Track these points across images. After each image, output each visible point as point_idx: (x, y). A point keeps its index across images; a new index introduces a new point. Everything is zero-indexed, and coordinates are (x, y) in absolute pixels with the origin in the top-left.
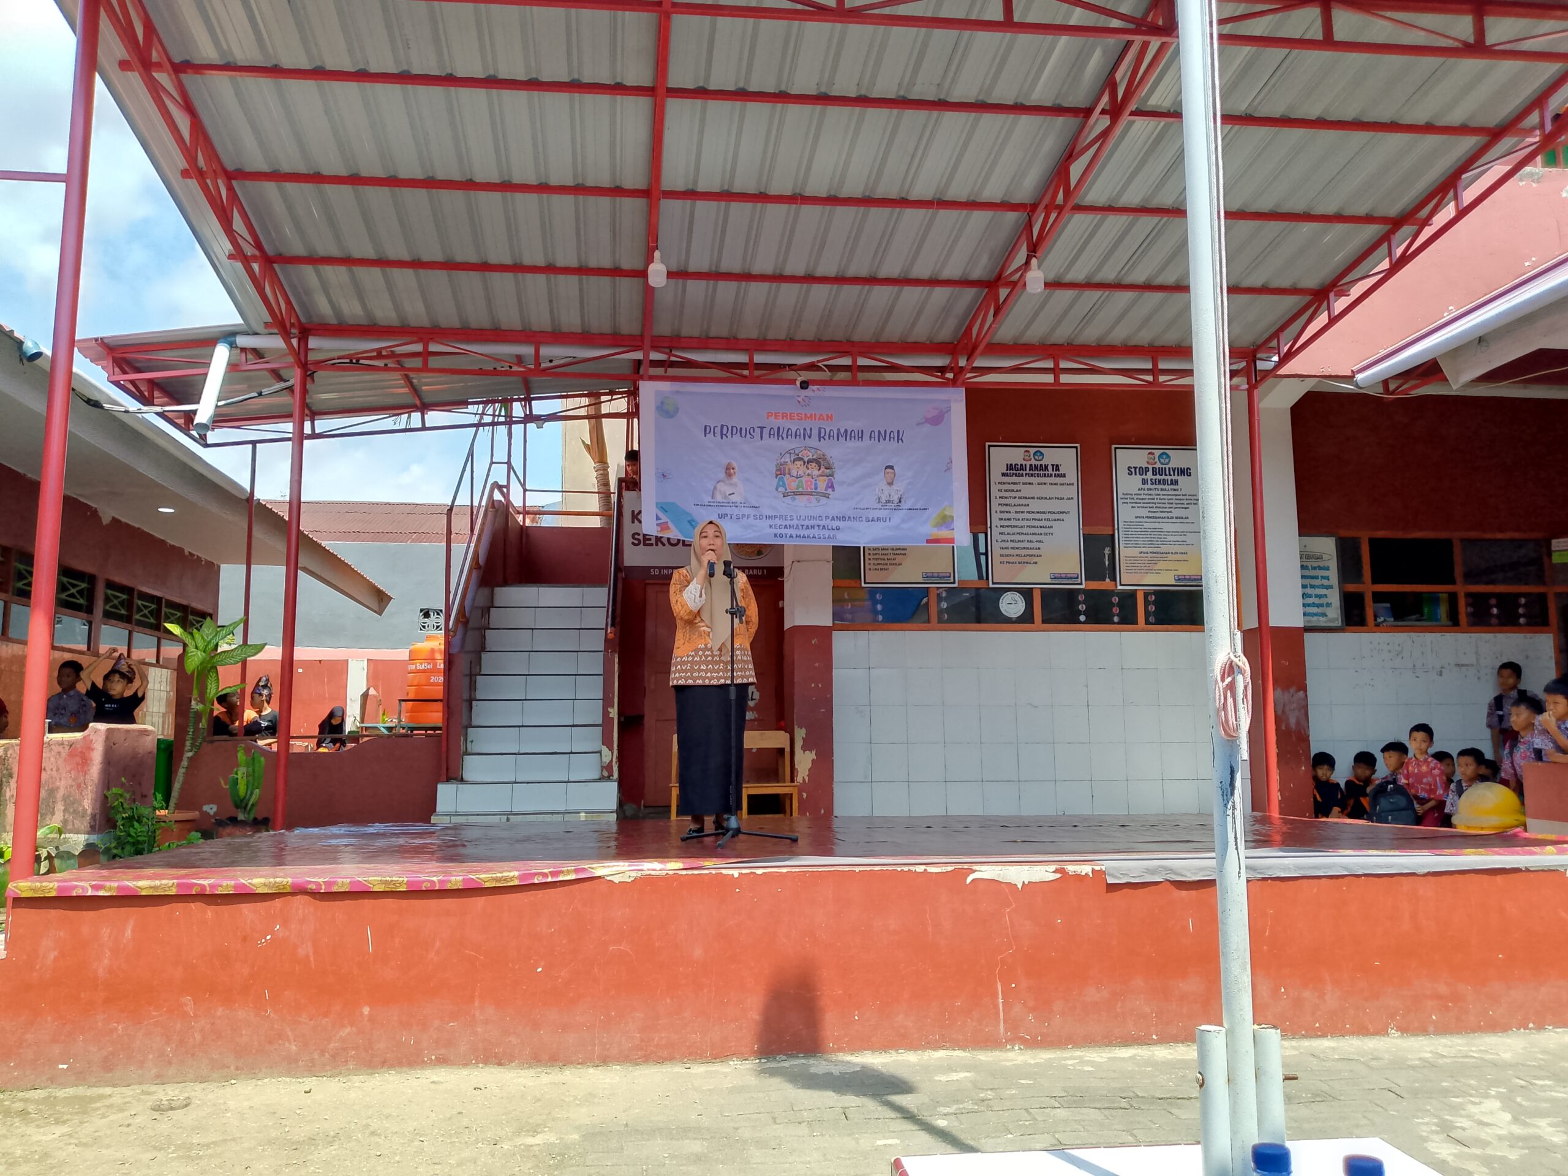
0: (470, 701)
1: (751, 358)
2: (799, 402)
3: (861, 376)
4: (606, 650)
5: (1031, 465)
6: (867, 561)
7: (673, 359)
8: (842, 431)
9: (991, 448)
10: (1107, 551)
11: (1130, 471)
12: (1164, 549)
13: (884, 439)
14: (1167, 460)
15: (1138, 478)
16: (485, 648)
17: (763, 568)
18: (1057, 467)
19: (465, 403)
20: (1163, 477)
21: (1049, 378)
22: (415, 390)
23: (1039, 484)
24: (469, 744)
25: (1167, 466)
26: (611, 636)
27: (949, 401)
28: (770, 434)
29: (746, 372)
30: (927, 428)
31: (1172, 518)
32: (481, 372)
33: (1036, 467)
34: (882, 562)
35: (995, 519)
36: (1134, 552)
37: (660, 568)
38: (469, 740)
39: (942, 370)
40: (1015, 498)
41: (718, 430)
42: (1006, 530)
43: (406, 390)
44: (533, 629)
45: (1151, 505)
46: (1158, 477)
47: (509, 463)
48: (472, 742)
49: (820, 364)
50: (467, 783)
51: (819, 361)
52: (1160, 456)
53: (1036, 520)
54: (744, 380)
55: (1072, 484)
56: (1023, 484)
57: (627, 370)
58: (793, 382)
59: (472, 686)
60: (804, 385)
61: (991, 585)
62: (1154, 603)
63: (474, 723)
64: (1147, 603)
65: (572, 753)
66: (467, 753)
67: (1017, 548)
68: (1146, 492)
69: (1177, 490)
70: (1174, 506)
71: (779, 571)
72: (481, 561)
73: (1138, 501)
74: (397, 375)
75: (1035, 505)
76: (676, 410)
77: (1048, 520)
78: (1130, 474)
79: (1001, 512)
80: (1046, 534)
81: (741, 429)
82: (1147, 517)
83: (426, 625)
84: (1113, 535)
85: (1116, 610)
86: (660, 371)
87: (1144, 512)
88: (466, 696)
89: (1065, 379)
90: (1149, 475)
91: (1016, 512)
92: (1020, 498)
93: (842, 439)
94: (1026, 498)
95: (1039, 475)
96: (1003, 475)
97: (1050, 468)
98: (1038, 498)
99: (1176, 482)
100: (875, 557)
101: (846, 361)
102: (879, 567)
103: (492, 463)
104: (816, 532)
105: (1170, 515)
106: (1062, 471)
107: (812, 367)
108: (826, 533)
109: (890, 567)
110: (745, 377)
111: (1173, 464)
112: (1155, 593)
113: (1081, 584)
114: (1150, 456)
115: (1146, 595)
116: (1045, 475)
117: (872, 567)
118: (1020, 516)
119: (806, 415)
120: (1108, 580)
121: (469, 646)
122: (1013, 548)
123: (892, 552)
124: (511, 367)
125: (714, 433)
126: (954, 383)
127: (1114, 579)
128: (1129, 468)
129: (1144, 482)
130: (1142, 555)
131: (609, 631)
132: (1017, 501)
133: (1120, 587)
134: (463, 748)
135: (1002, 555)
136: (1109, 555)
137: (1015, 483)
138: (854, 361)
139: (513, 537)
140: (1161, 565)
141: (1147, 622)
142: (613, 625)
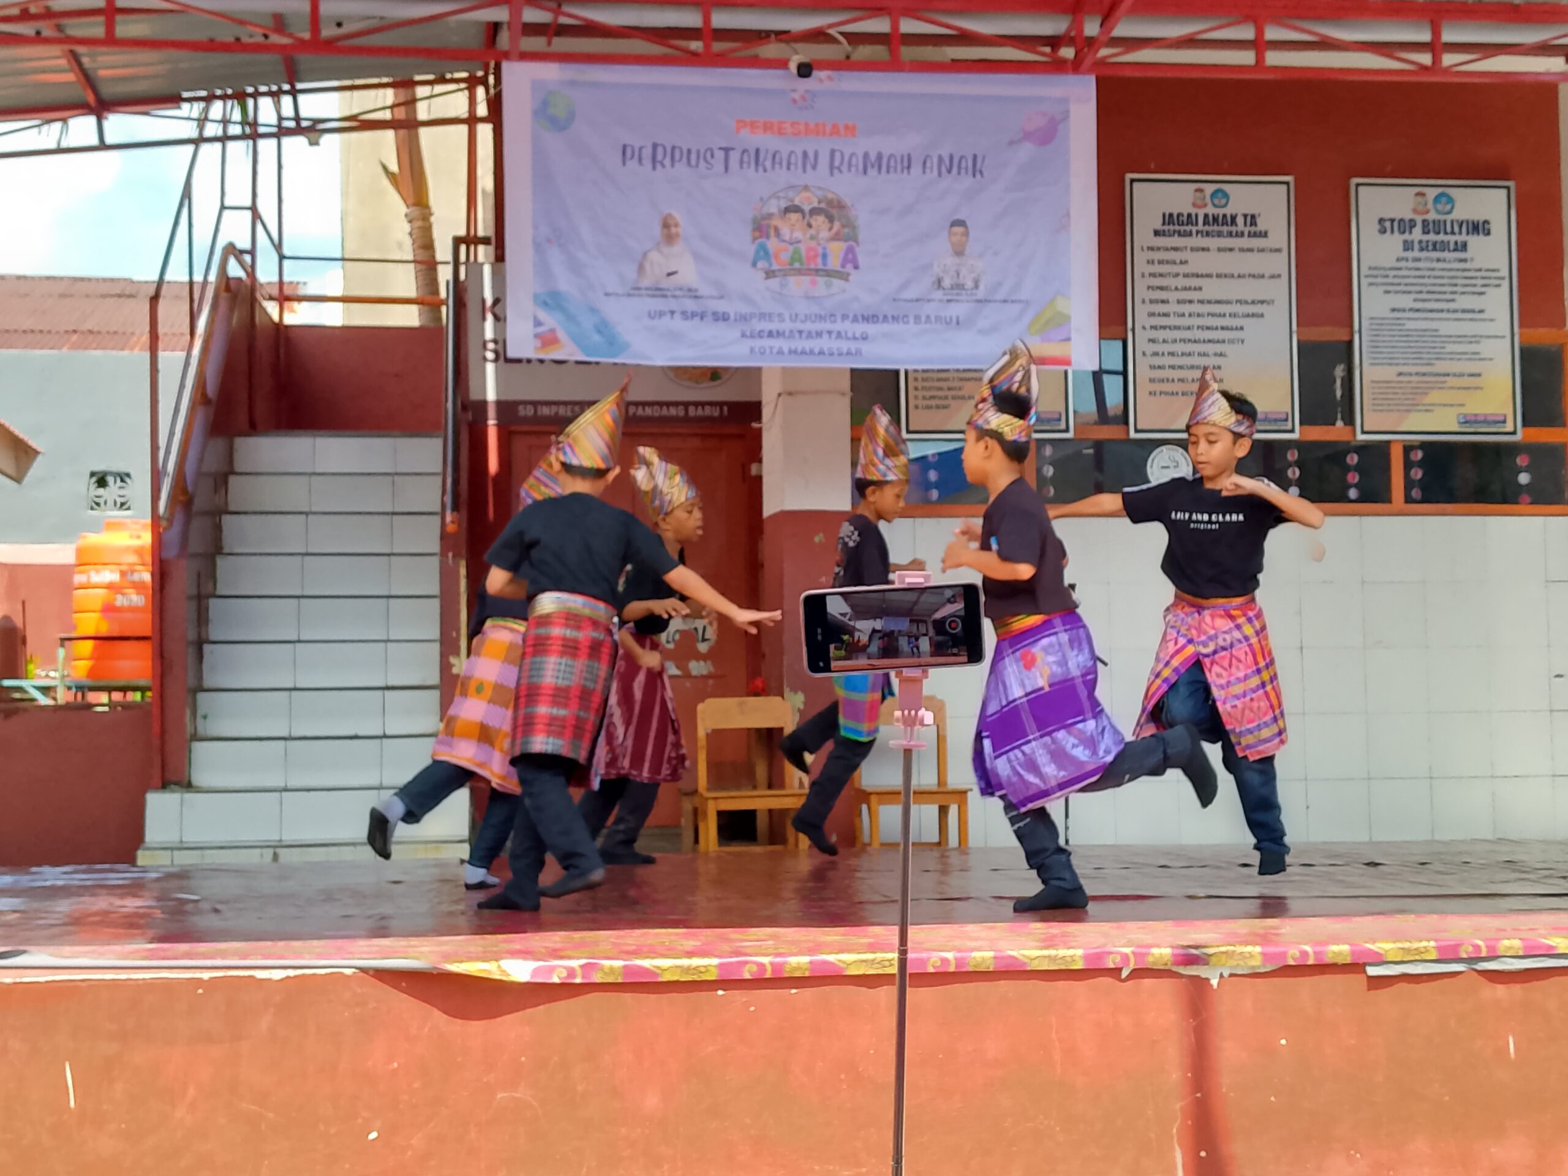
0: (199, 644)
1: (707, 19)
2: (794, 101)
3: (907, 53)
4: (443, 554)
5: (1206, 216)
6: (911, 393)
7: (563, 20)
8: (873, 157)
9: (1135, 185)
10: (1339, 371)
11: (1385, 225)
12: (1441, 367)
13: (949, 171)
14: (1448, 207)
15: (1397, 239)
16: (221, 548)
17: (720, 404)
18: (1252, 220)
19: (174, 100)
20: (1441, 237)
21: (1247, 58)
22: (88, 79)
23: (1219, 250)
24: (199, 720)
25: (1449, 218)
26: (451, 528)
27: (1065, 101)
28: (741, 162)
29: (696, 45)
30: (1027, 150)
31: (1455, 311)
32: (212, 46)
33: (1215, 219)
34: (940, 393)
35: (1140, 314)
36: (1388, 373)
37: (535, 404)
38: (200, 712)
39: (1054, 42)
40: (1177, 275)
41: (647, 153)
42: (1161, 335)
43: (71, 77)
44: (307, 514)
45: (1418, 288)
46: (1432, 237)
47: (254, 209)
48: (205, 717)
49: (832, 31)
50: (199, 790)
51: (831, 26)
52: (1437, 199)
53: (1213, 315)
54: (693, 59)
55: (1278, 250)
56: (1192, 249)
57: (475, 41)
58: (783, 64)
59: (202, 618)
60: (805, 70)
61: (1133, 435)
62: (1421, 464)
63: (208, 682)
64: (1408, 465)
65: (385, 736)
66: (196, 737)
67: (1181, 367)
68: (1411, 264)
69: (1465, 260)
70: (1459, 289)
71: (752, 410)
72: (211, 390)
73: (1397, 281)
74: (55, 50)
75: (1212, 289)
76: (571, 116)
77: (1233, 315)
78: (1383, 231)
79: (1151, 302)
80: (1232, 341)
81: (689, 151)
82: (1411, 310)
83: (101, 501)
84: (1350, 343)
85: (1354, 478)
86: (536, 43)
87: (1406, 301)
88: (192, 635)
89: (1273, 58)
90: (1417, 234)
91: (1179, 302)
92: (1186, 276)
93: (872, 172)
94: (1198, 276)
95: (1220, 234)
96: (1157, 233)
97: (1240, 220)
98: (1219, 276)
99: (1464, 247)
100: (926, 384)
101: (879, 25)
102: (933, 403)
103: (223, 207)
104: (825, 343)
105: (1452, 306)
106: (1261, 226)
107: (818, 36)
108: (844, 345)
109: (953, 403)
110: (695, 54)
111: (1459, 214)
112: (1423, 446)
113: (1292, 431)
114: (1420, 199)
115: (1408, 449)
116: (1230, 234)
117: (921, 402)
118: (1186, 309)
119: (807, 125)
120: (1340, 423)
121: (196, 545)
122: (1172, 367)
123: (956, 375)
124: (266, 36)
125: (640, 160)
126: (1075, 66)
127: (1350, 421)
128: (1381, 221)
129: (1408, 246)
130: (1401, 378)
131: (449, 518)
132: (1181, 282)
133: (1361, 437)
134: (189, 729)
135: (1152, 380)
136: (1343, 379)
137: (1176, 249)
138: (895, 25)
139: (263, 345)
140: (1434, 397)
141: (1409, 500)
142: (456, 507)
